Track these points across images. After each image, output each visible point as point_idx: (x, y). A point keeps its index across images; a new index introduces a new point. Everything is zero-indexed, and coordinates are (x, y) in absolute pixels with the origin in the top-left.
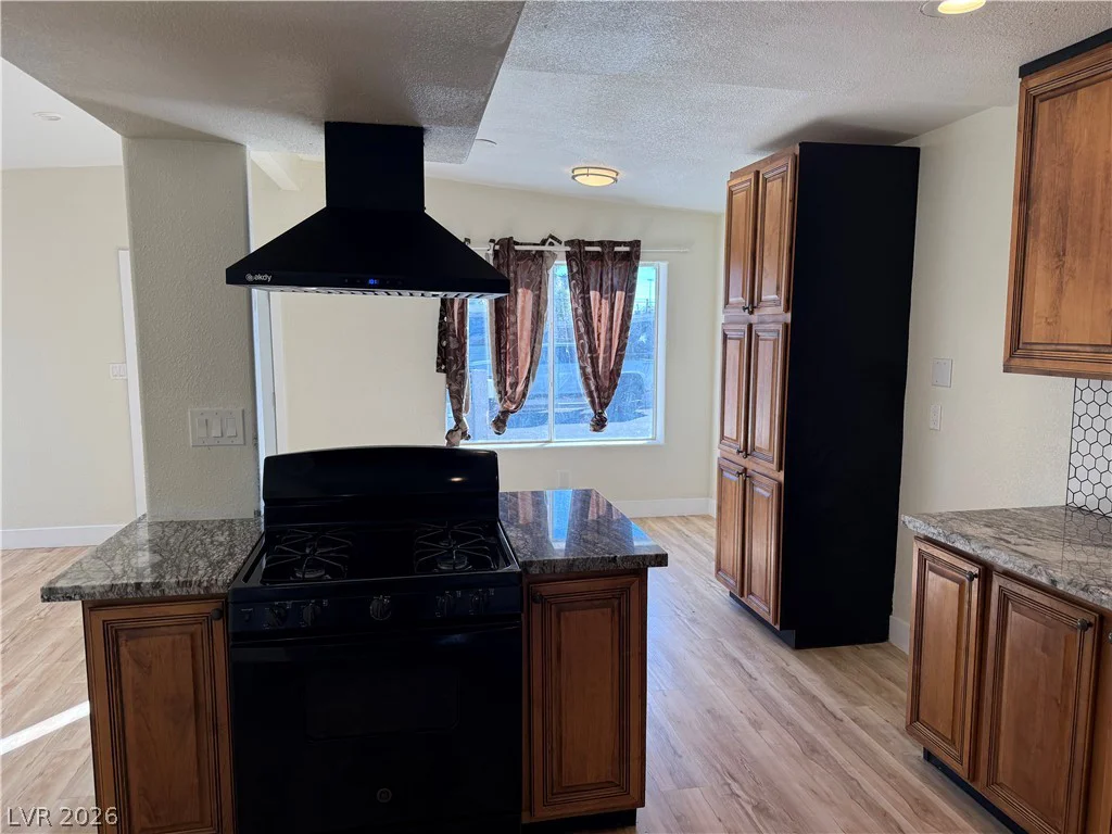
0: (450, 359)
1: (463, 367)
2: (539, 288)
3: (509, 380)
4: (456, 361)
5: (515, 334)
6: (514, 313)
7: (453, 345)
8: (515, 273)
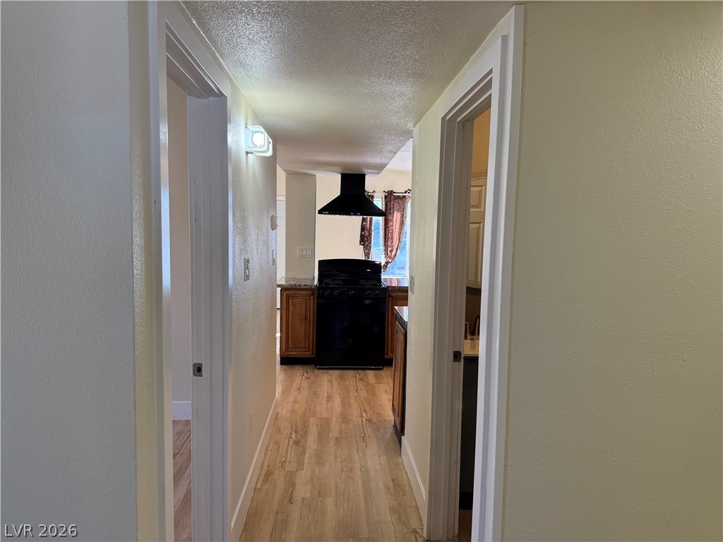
0: (365, 239)
1: (370, 243)
2: (403, 211)
3: (389, 249)
4: (368, 241)
5: (392, 230)
6: (392, 221)
7: (367, 234)
8: (393, 205)
